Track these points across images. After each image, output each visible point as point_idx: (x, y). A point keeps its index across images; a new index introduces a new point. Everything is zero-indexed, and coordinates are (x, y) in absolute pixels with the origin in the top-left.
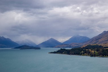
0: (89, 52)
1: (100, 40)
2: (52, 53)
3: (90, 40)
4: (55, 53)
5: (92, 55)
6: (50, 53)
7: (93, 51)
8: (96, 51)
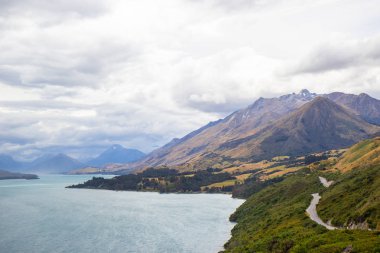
0: (156, 184)
1: (168, 158)
2: (73, 187)
3: (146, 157)
4: (80, 186)
5: (163, 190)
6: (70, 187)
7: (163, 182)
8: (169, 182)
